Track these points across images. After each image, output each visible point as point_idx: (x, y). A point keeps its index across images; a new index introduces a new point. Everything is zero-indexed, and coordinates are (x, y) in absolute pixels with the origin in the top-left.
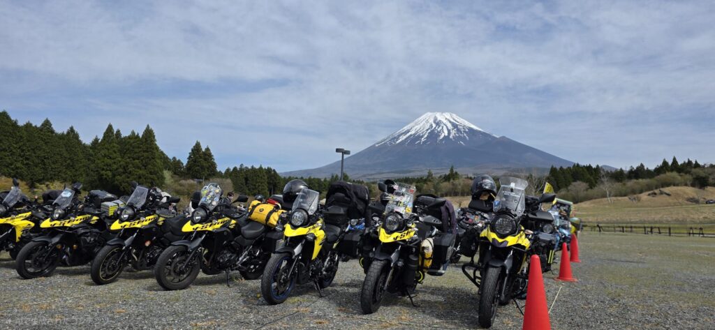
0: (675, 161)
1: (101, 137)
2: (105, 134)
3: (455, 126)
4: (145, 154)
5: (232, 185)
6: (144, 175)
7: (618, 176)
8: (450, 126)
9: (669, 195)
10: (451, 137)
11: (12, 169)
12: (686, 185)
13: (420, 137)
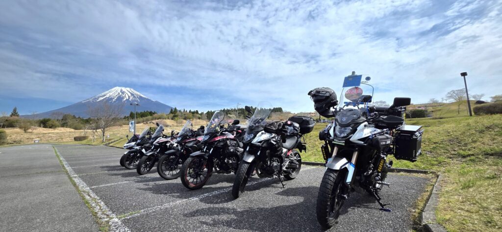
3: (132, 95)
8: (130, 95)
10: (130, 100)
13: (112, 99)
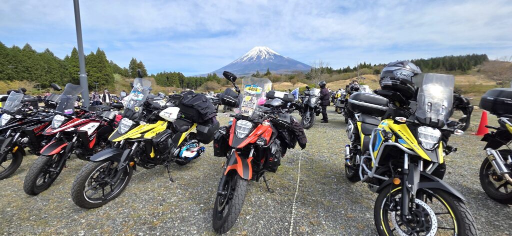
0: (365, 63)
1: (70, 55)
2: (72, 53)
3: (268, 53)
4: (100, 65)
5: (155, 81)
6: (100, 77)
7: (339, 72)
8: (266, 53)
9: (364, 79)
10: (266, 58)
11: (5, 74)
12: (371, 74)
13: (253, 58)
